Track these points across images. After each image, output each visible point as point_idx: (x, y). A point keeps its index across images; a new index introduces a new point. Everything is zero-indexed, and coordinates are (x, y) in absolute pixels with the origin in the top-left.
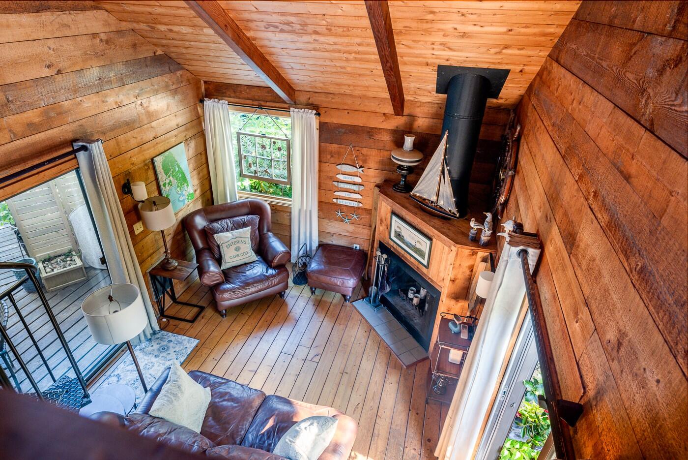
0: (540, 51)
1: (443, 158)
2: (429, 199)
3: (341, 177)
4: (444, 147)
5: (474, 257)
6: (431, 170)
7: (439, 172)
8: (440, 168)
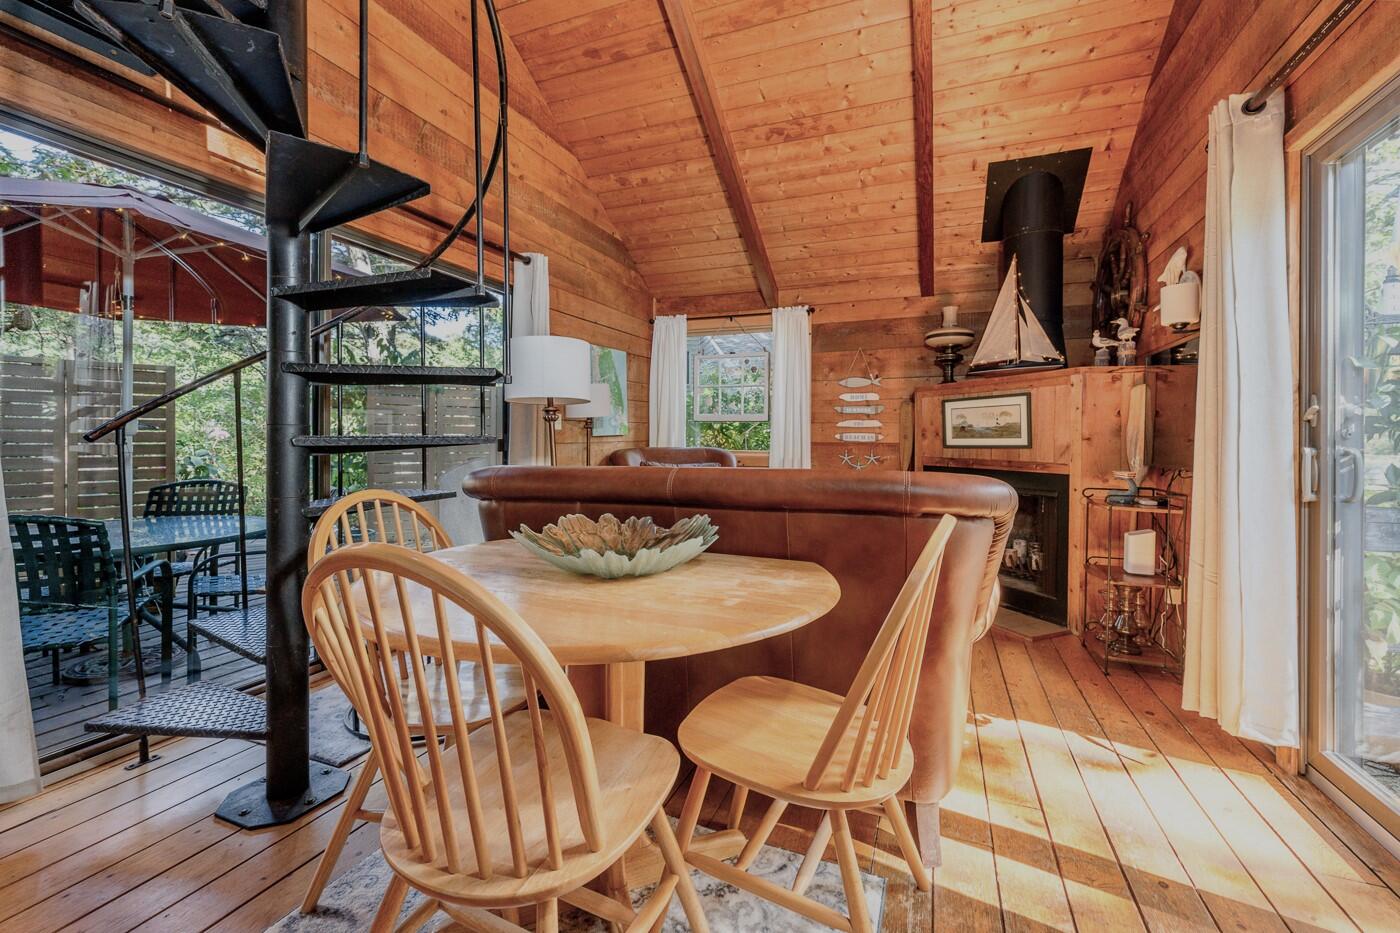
0: (1135, 87)
1: (1015, 291)
2: (1004, 359)
3: (846, 397)
4: (1015, 276)
5: (1118, 384)
6: (999, 318)
7: (1014, 313)
8: (1015, 306)
